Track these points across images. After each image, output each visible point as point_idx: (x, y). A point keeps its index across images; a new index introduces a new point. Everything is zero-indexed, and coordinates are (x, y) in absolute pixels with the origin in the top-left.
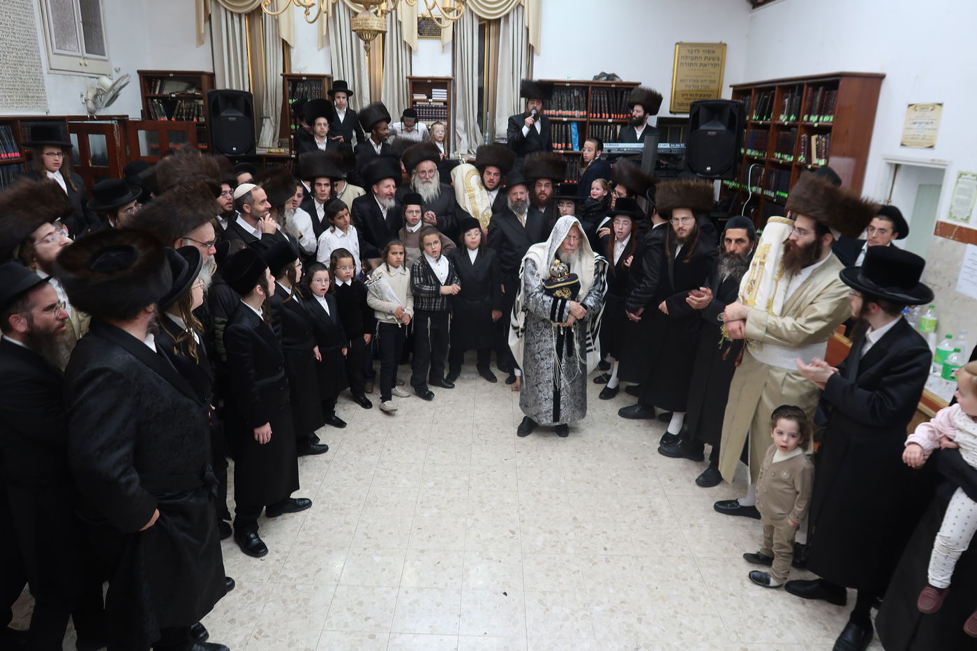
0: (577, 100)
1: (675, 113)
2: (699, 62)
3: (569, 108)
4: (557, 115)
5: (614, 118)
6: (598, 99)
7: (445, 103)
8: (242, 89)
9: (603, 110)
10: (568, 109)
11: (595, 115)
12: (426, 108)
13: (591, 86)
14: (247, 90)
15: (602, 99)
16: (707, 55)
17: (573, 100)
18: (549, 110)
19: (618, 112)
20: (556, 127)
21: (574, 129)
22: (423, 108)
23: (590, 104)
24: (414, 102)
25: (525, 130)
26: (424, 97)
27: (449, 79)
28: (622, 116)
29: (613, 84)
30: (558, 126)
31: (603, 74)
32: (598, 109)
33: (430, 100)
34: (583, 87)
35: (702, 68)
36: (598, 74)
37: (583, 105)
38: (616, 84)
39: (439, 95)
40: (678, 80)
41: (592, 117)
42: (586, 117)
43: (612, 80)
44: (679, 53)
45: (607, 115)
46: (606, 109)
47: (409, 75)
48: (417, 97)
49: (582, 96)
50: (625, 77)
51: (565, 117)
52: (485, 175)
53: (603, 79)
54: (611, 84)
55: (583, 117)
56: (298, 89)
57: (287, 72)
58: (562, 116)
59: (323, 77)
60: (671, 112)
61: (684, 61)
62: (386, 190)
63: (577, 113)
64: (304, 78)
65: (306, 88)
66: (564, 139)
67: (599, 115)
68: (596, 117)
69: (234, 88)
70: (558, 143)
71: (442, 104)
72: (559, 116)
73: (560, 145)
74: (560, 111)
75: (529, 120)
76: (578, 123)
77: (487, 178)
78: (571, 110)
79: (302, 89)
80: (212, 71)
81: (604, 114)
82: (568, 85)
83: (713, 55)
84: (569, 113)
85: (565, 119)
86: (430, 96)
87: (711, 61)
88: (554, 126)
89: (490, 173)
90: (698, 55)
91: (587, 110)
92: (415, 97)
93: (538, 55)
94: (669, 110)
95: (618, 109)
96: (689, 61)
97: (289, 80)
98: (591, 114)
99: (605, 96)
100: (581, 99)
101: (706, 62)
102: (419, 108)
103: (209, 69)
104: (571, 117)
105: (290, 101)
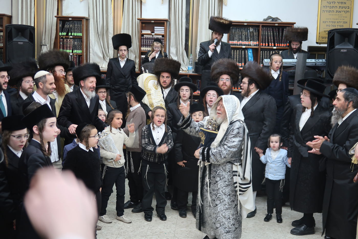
0: (252, 34)
1: (320, 43)
2: (335, 10)
3: (247, 39)
4: (239, 44)
5: (278, 46)
6: (266, 33)
7: (163, 36)
8: (29, 25)
9: (270, 40)
10: (245, 40)
11: (264, 44)
12: (150, 39)
13: (261, 25)
14: (33, 25)
15: (269, 33)
16: (341, 5)
17: (249, 34)
18: (233, 41)
19: (280, 42)
20: (238, 52)
21: (250, 54)
22: (148, 39)
23: (261, 37)
24: (143, 35)
25: (210, 53)
26: (149, 32)
27: (166, 21)
28: (283, 44)
29: (277, 23)
30: (239, 51)
31: (270, 18)
32: (266, 40)
33: (153, 34)
34: (255, 26)
35: (337, 13)
36: (266, 17)
37: (256, 38)
38: (278, 24)
39: (159, 30)
40: (321, 22)
41: (263, 46)
42: (258, 45)
43: (276, 21)
44: (321, 4)
45: (273, 44)
46: (272, 40)
47: (139, 17)
48: (144, 32)
49: (256, 31)
50: (284, 19)
51: (244, 45)
52: (161, 78)
53: (269, 21)
54: (275, 24)
55: (256, 45)
56: (66, 26)
57: (60, 15)
58: (242, 45)
59: (83, 18)
60: (317, 43)
61: (325, 9)
62: (90, 85)
63: (252, 43)
64: (70, 19)
65: (71, 25)
66: (243, 60)
67: (267, 44)
68: (265, 46)
69: (24, 24)
70: (239, 63)
71: (161, 36)
72: (240, 45)
73: (240, 64)
74: (240, 42)
75: (212, 47)
76: (253, 49)
77: (162, 80)
78: (248, 41)
79: (68, 26)
80: (10, 14)
81: (270, 44)
82: (246, 24)
83: (345, 5)
84: (247, 43)
85: (244, 47)
86: (153, 32)
87: (344, 9)
88: (237, 51)
89: (163, 77)
90: (334, 5)
91: (259, 41)
92: (143, 32)
93: (226, 5)
94: (315, 42)
95: (280, 40)
96: (328, 9)
97: (60, 20)
98: (262, 43)
99: (271, 32)
100: (255, 34)
101: (340, 10)
102: (146, 39)
103: (9, 13)
104: (248, 45)
105: (60, 34)
